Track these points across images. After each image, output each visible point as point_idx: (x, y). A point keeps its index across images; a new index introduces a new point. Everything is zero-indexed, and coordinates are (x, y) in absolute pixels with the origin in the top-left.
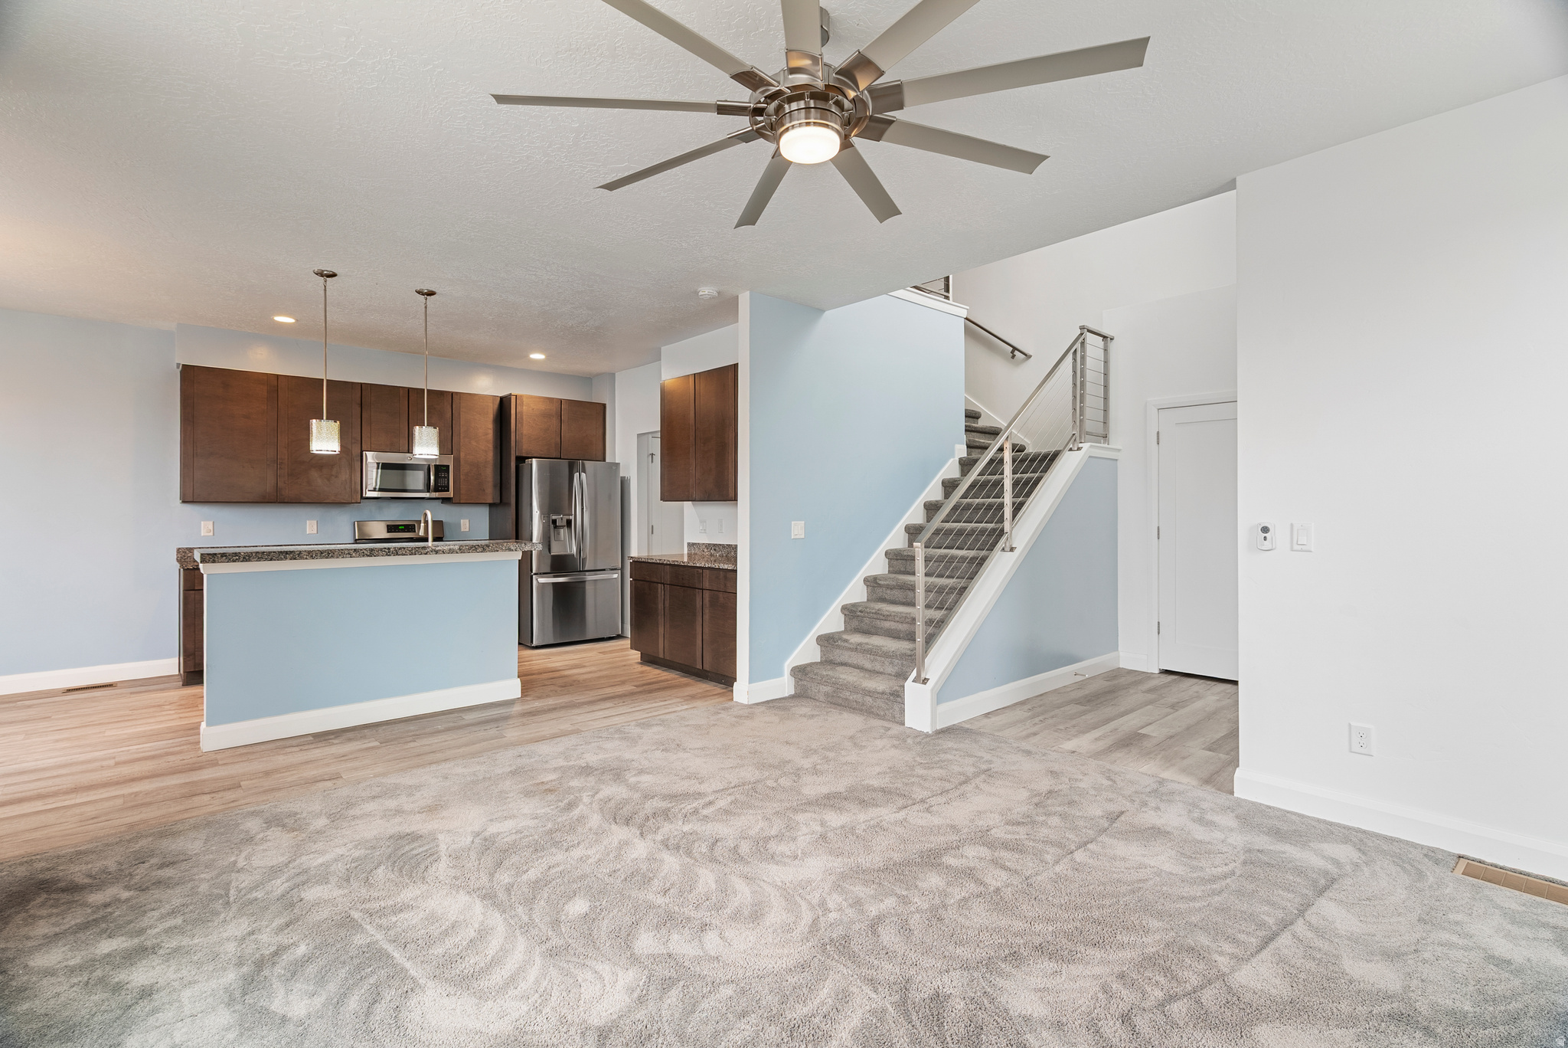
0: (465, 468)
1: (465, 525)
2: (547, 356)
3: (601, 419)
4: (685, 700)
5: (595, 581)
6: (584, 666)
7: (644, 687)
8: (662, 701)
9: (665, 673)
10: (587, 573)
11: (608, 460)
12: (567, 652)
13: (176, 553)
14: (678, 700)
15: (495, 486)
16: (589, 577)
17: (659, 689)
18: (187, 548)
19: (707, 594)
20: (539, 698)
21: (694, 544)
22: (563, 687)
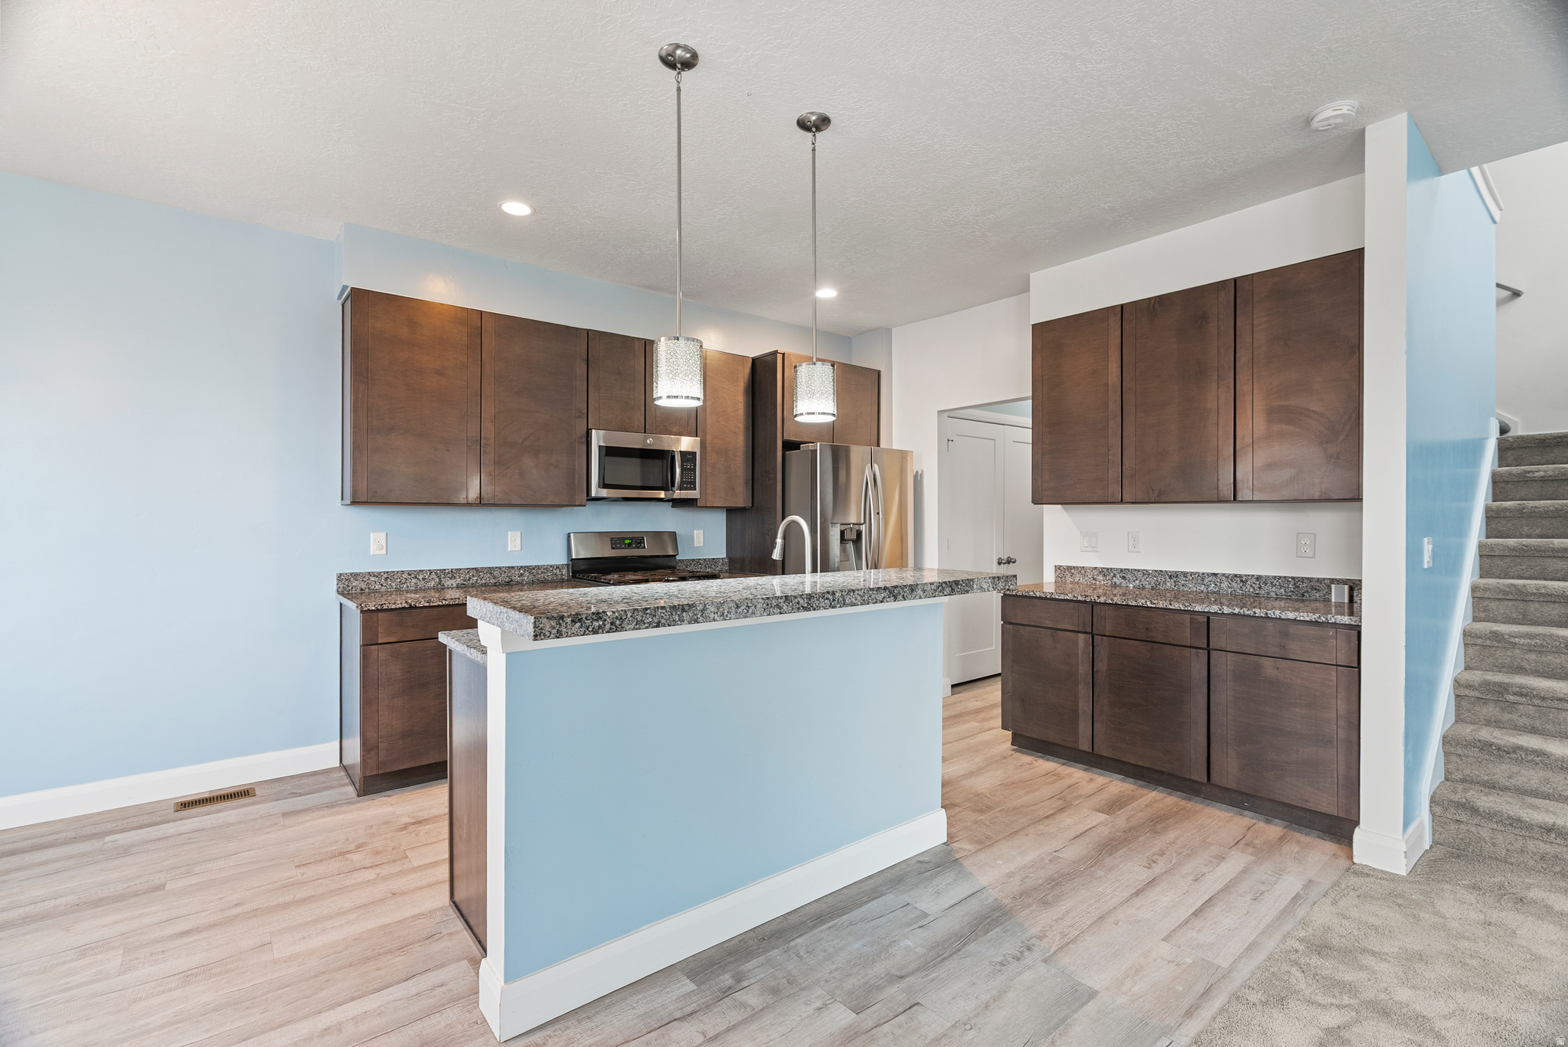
0: (713, 457)
1: (699, 538)
2: (840, 295)
3: (875, 389)
13: (335, 582)
15: (746, 483)
18: (351, 574)
21: (1070, 568)
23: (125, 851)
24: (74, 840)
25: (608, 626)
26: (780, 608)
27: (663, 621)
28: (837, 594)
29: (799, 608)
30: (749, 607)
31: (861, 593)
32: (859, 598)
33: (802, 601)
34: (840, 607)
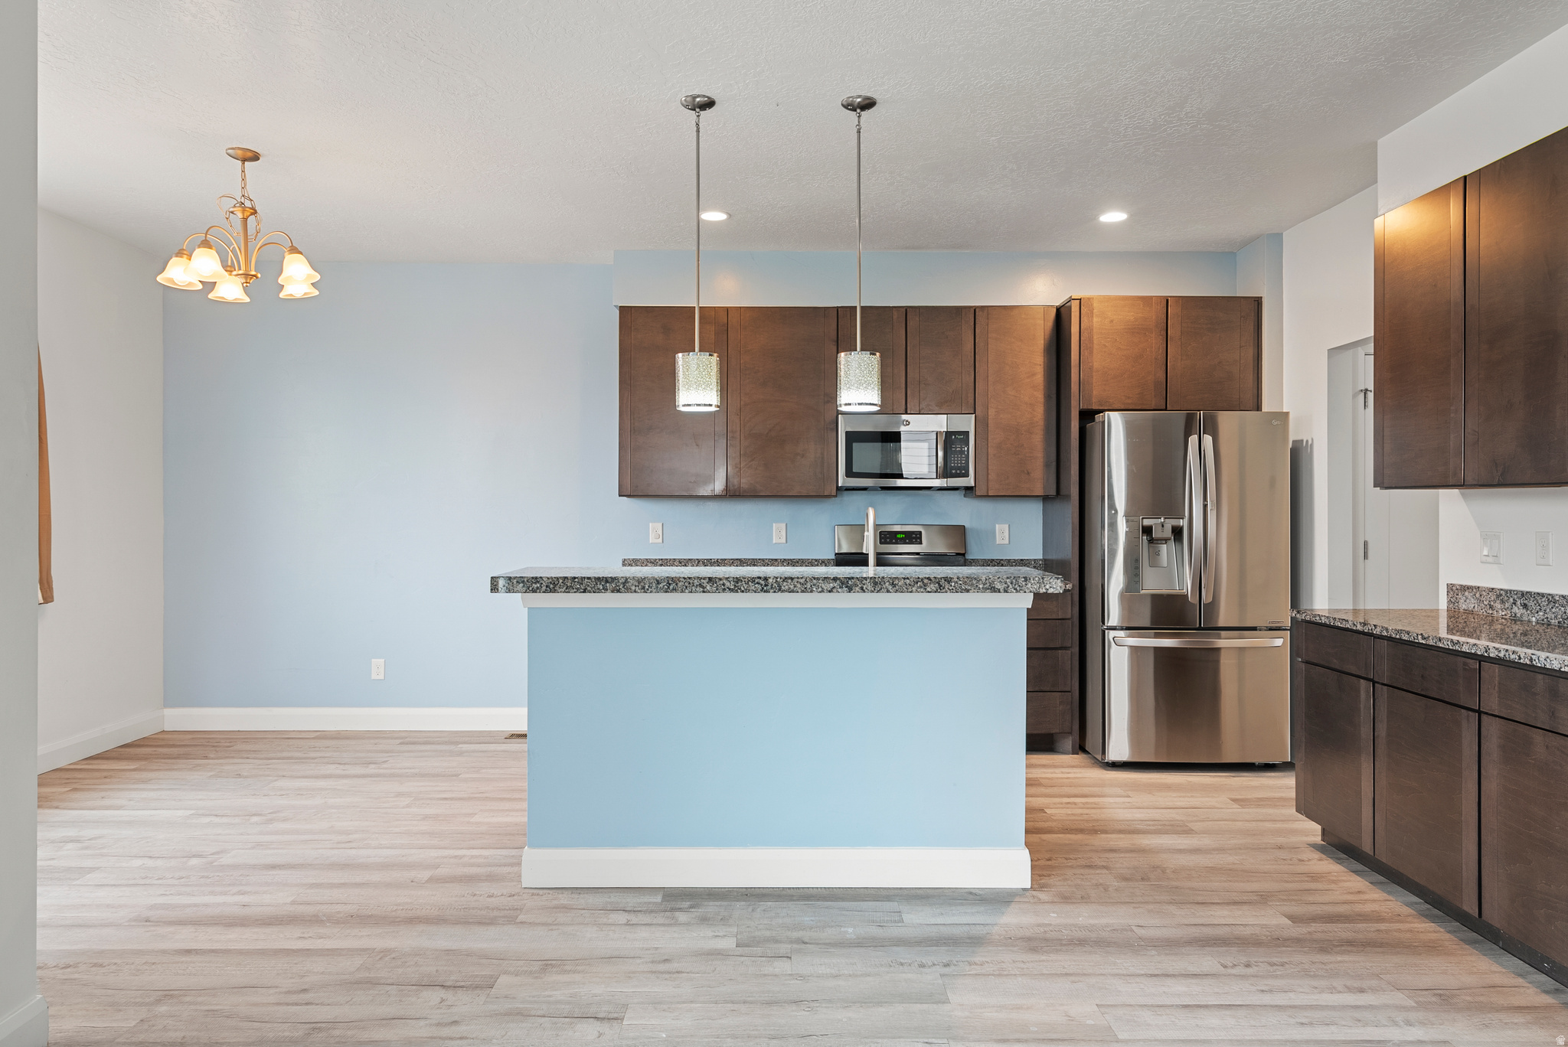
0: (995, 437)
1: (1002, 533)
2: (1131, 216)
3: (1251, 327)
4: (1422, 1006)
5: (1241, 649)
6: (1188, 832)
7: (1314, 927)
8: (1350, 990)
9: (1376, 894)
10: (1223, 633)
11: (1265, 408)
12: (1168, 787)
14: (1400, 998)
15: (1047, 465)
16: (1224, 642)
17: (1351, 945)
19: (1493, 729)
20: (1066, 899)
21: (1464, 588)
22: (1126, 879)
23: (461, 754)
24: (446, 743)
25: (544, 588)
26: (704, 588)
27: (589, 589)
28: (770, 580)
29: (724, 589)
30: (670, 584)
31: (802, 581)
32: (799, 585)
33: (727, 584)
34: (775, 592)
